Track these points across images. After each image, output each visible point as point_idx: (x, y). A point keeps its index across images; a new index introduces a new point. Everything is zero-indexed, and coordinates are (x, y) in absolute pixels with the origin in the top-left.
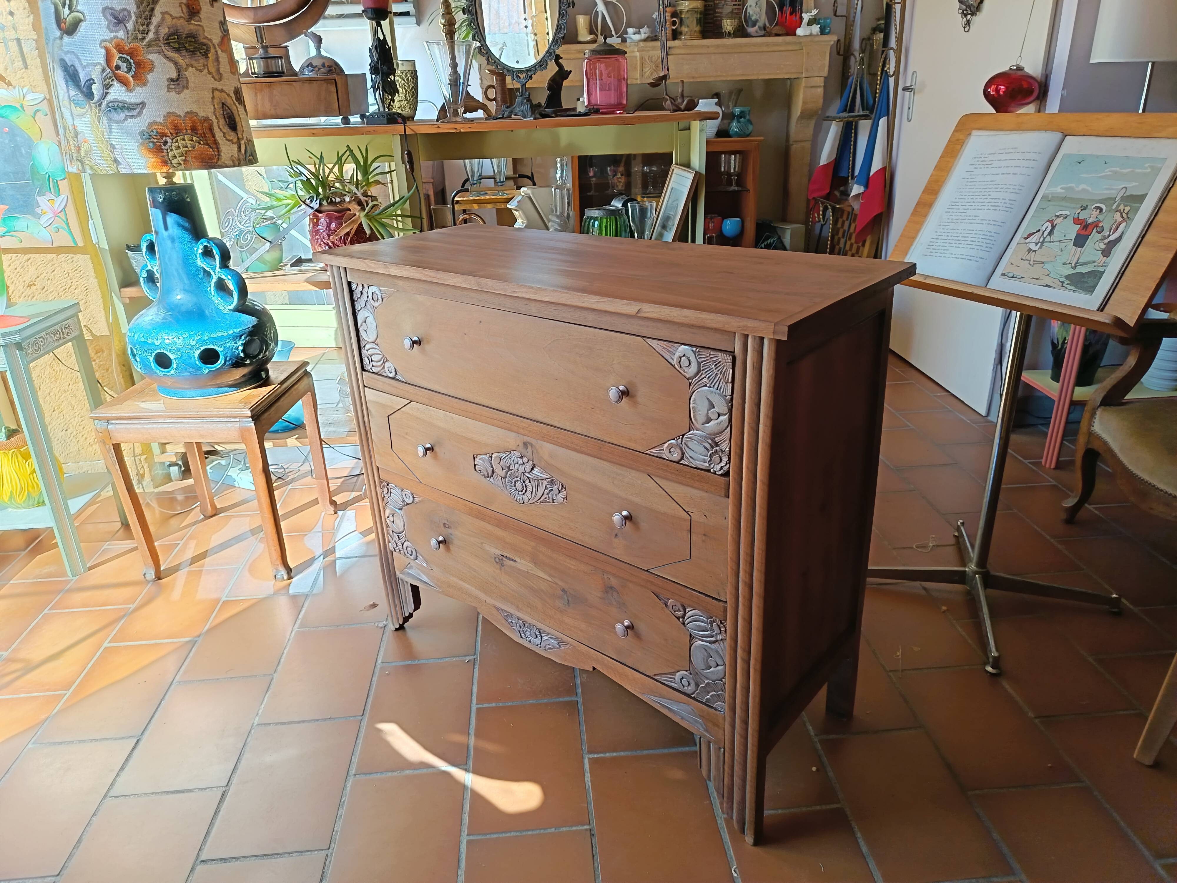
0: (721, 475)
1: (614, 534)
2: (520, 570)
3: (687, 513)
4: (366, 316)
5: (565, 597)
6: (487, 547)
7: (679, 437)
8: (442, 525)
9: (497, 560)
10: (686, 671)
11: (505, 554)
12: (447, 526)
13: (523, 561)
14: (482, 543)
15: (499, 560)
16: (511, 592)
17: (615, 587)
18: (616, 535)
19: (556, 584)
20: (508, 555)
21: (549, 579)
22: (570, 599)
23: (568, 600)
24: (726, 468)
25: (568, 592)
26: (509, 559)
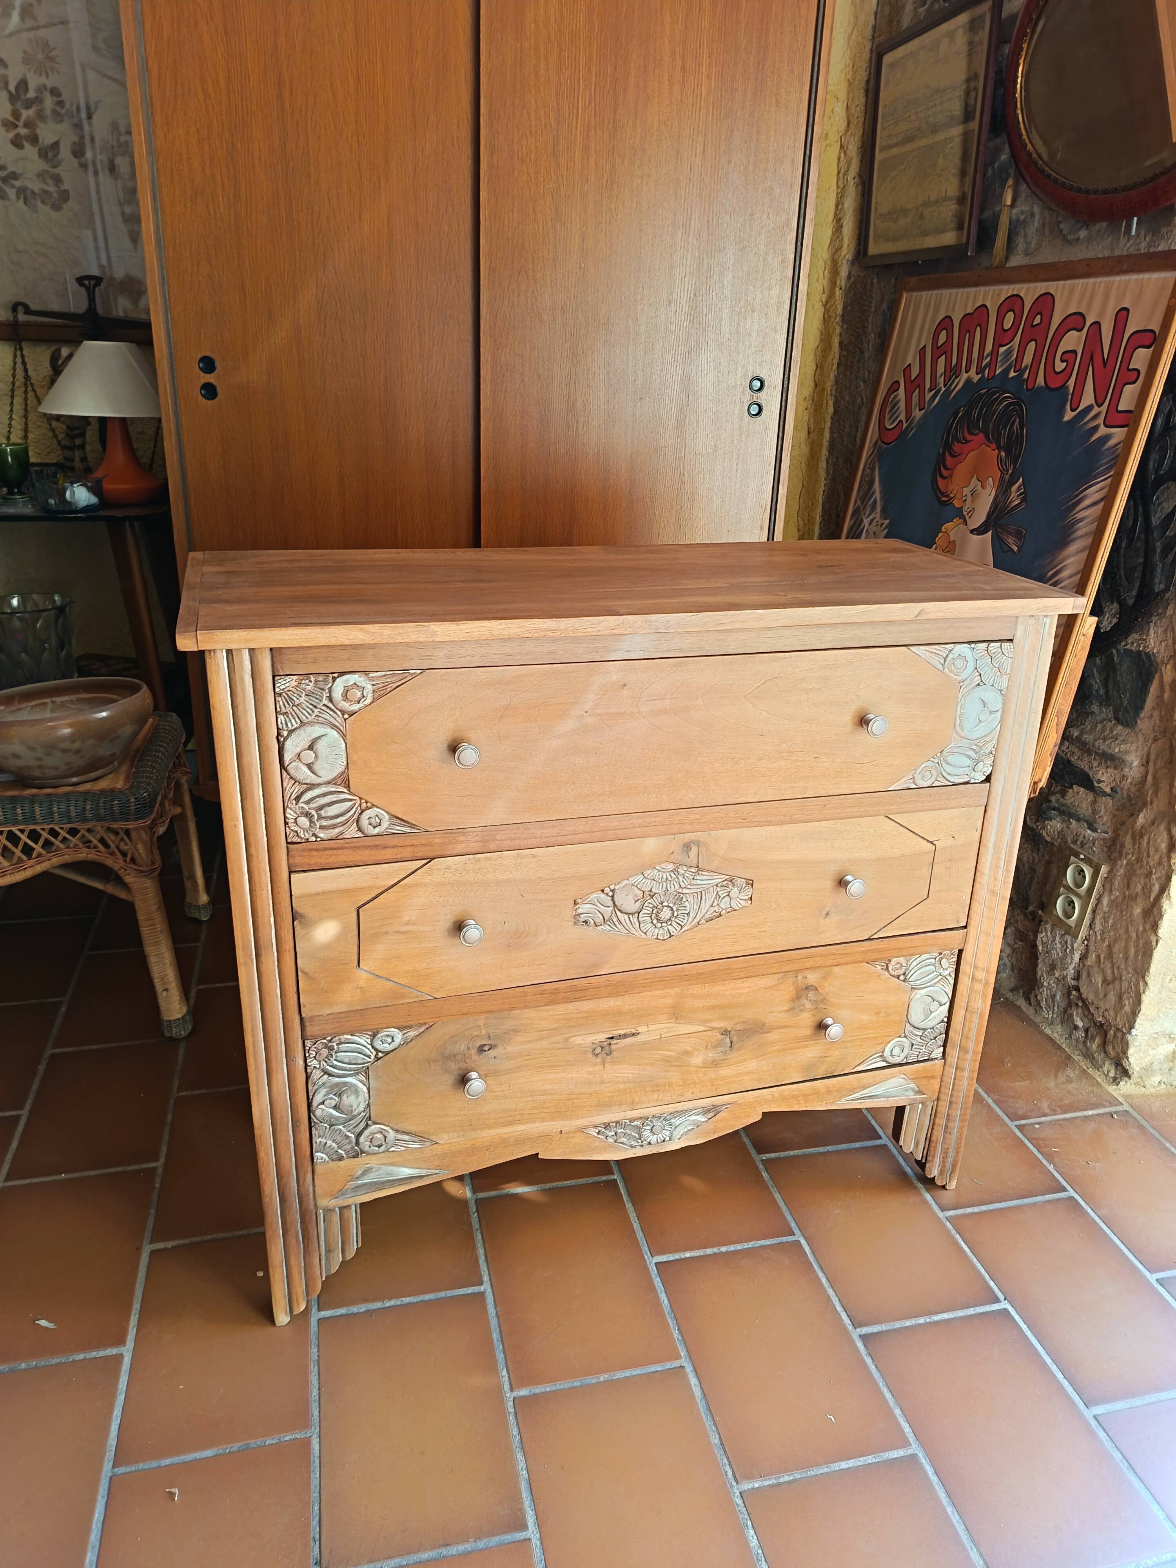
0: (982, 782)
1: (824, 912)
2: (644, 1043)
3: (931, 843)
4: (315, 735)
5: (728, 1040)
6: (578, 1040)
7: (936, 755)
8: (473, 1052)
9: (599, 1050)
10: (899, 1037)
11: (616, 1033)
12: (486, 1048)
13: (651, 1027)
14: (566, 1040)
15: (602, 1048)
16: (622, 1086)
17: (813, 984)
18: (828, 914)
19: (713, 1029)
20: (622, 1032)
21: (702, 1028)
22: (735, 1039)
23: (731, 1043)
24: (989, 772)
25: (733, 1032)
26: (625, 1036)
